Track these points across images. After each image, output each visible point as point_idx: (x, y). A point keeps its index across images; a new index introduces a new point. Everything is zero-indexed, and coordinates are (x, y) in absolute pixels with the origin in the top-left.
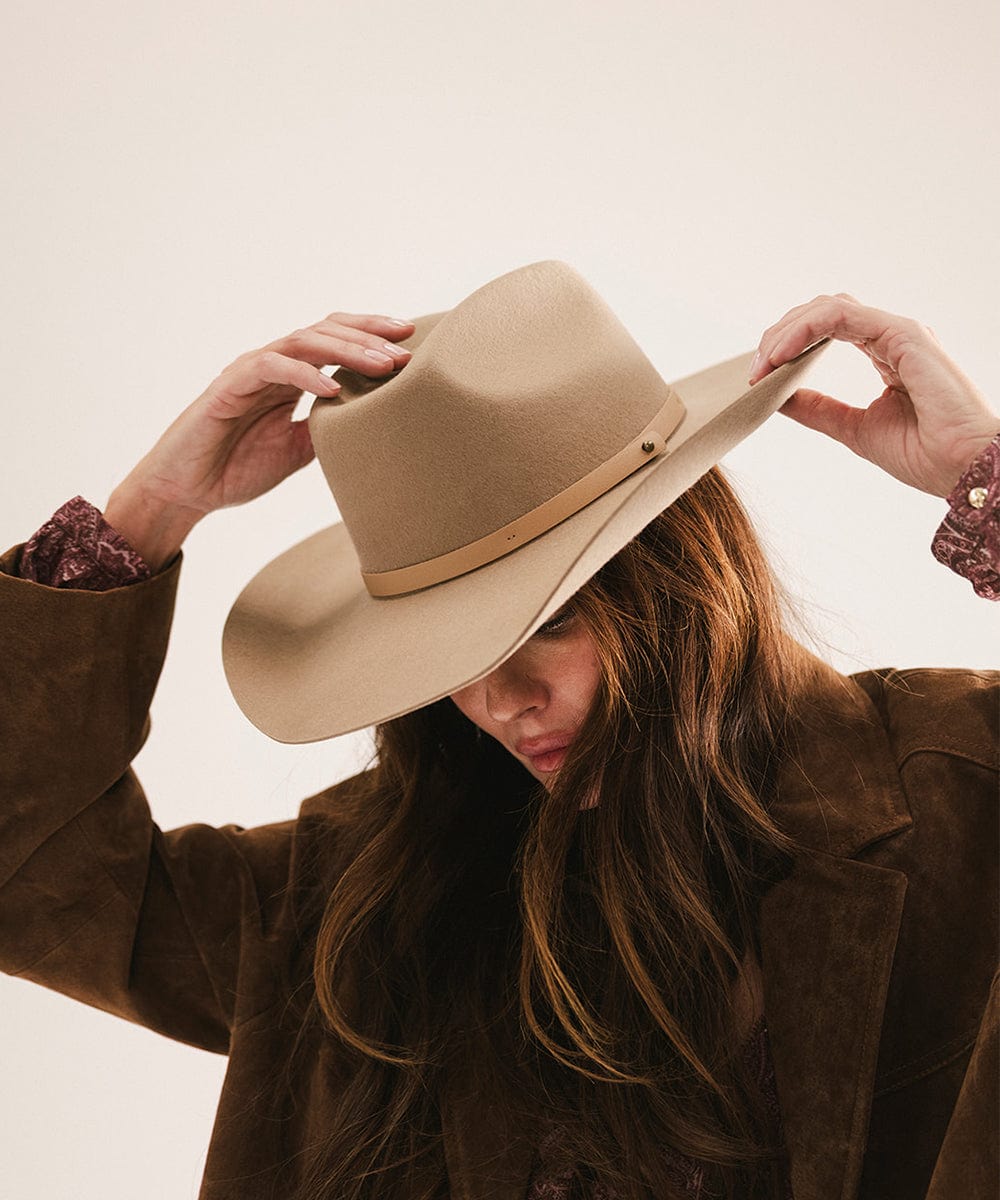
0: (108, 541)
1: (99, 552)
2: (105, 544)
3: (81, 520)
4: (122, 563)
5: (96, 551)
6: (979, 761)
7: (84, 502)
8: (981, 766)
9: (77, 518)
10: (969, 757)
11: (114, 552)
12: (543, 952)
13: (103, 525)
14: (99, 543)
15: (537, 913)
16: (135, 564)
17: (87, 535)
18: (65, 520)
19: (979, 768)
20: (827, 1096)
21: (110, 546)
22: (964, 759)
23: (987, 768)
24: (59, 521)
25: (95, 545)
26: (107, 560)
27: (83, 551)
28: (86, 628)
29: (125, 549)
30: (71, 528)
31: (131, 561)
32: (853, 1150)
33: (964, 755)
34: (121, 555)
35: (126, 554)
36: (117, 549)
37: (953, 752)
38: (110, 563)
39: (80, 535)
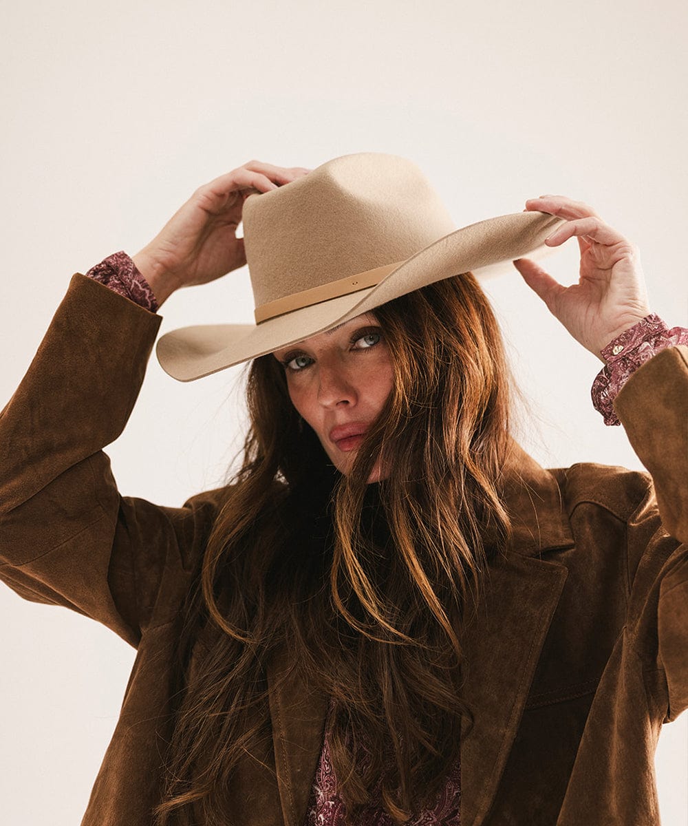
0: (138, 281)
1: (133, 286)
2: (137, 283)
3: (124, 265)
4: (144, 296)
5: (131, 285)
6: (615, 513)
7: (126, 255)
8: (614, 516)
9: (121, 263)
10: (610, 509)
11: (141, 288)
12: (347, 551)
13: (136, 272)
14: (133, 281)
15: (345, 529)
16: (151, 300)
17: (126, 274)
18: (113, 263)
19: (614, 518)
20: (496, 697)
21: (139, 285)
22: (607, 509)
23: (620, 520)
24: (109, 262)
25: (131, 281)
26: (136, 293)
27: (122, 284)
28: (126, 329)
29: (148, 289)
30: (117, 269)
31: (149, 297)
32: (508, 734)
33: (608, 508)
34: (144, 292)
35: (147, 292)
36: (143, 288)
37: (601, 504)
38: (137, 295)
39: (122, 274)
